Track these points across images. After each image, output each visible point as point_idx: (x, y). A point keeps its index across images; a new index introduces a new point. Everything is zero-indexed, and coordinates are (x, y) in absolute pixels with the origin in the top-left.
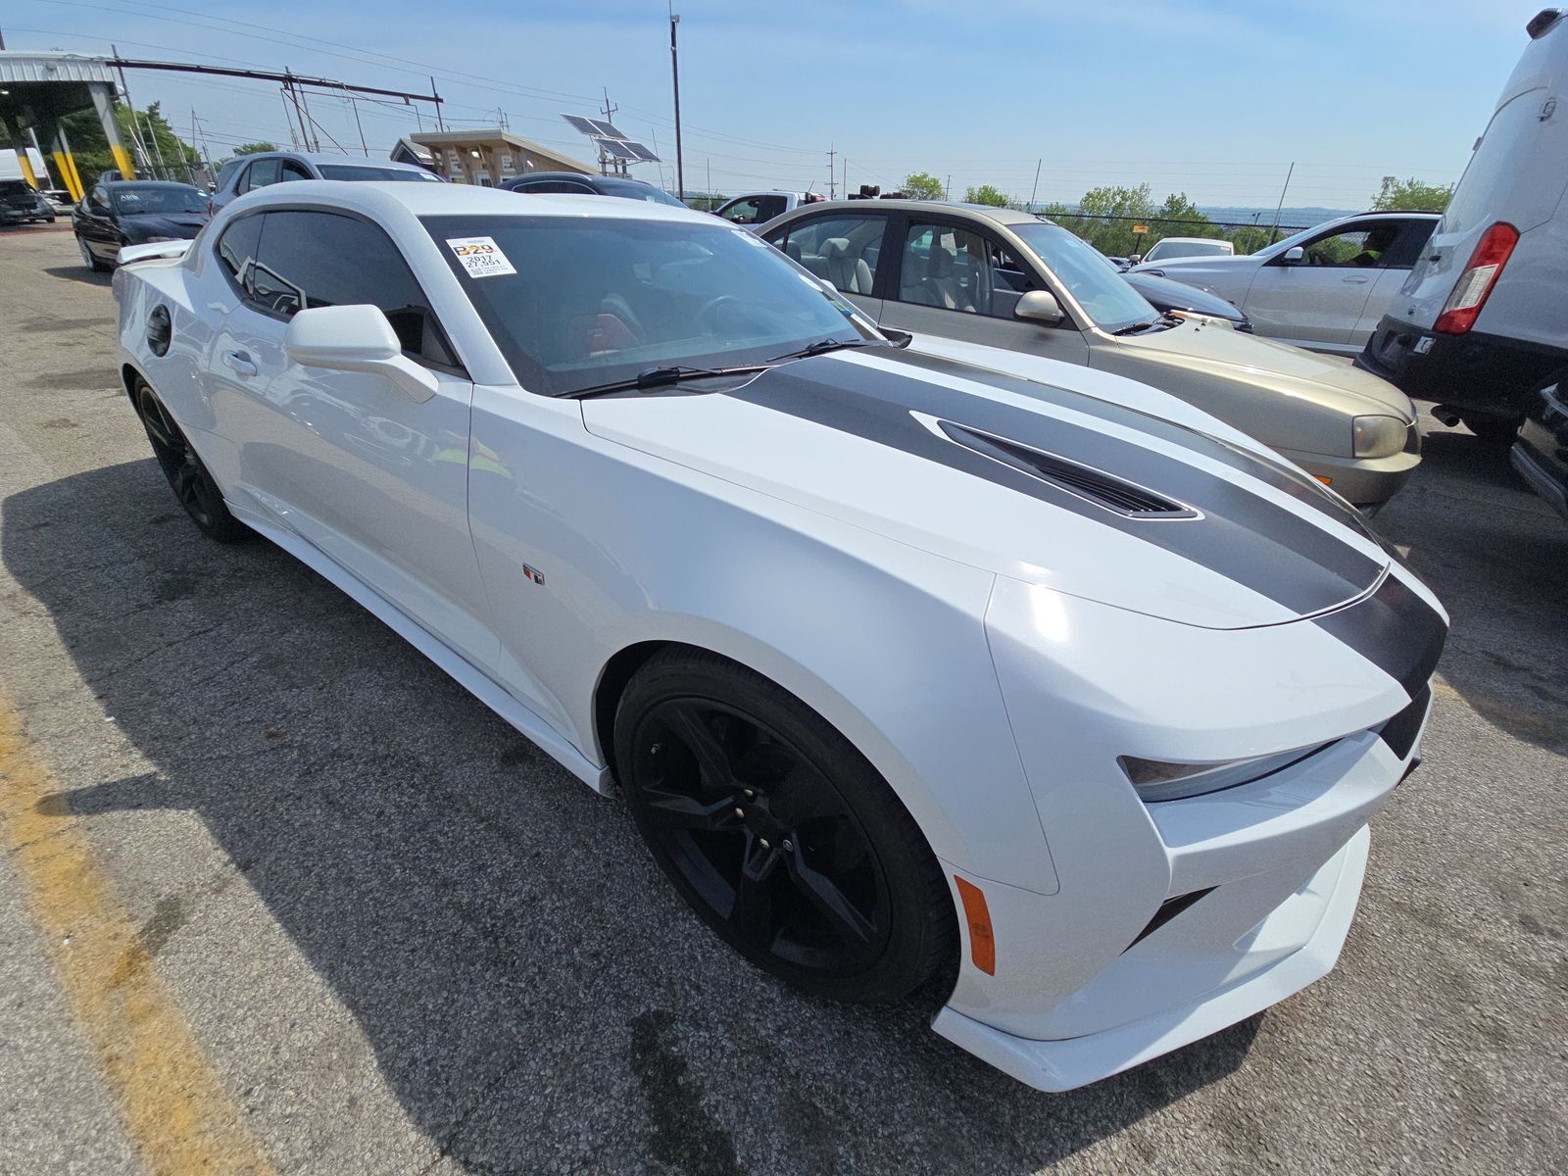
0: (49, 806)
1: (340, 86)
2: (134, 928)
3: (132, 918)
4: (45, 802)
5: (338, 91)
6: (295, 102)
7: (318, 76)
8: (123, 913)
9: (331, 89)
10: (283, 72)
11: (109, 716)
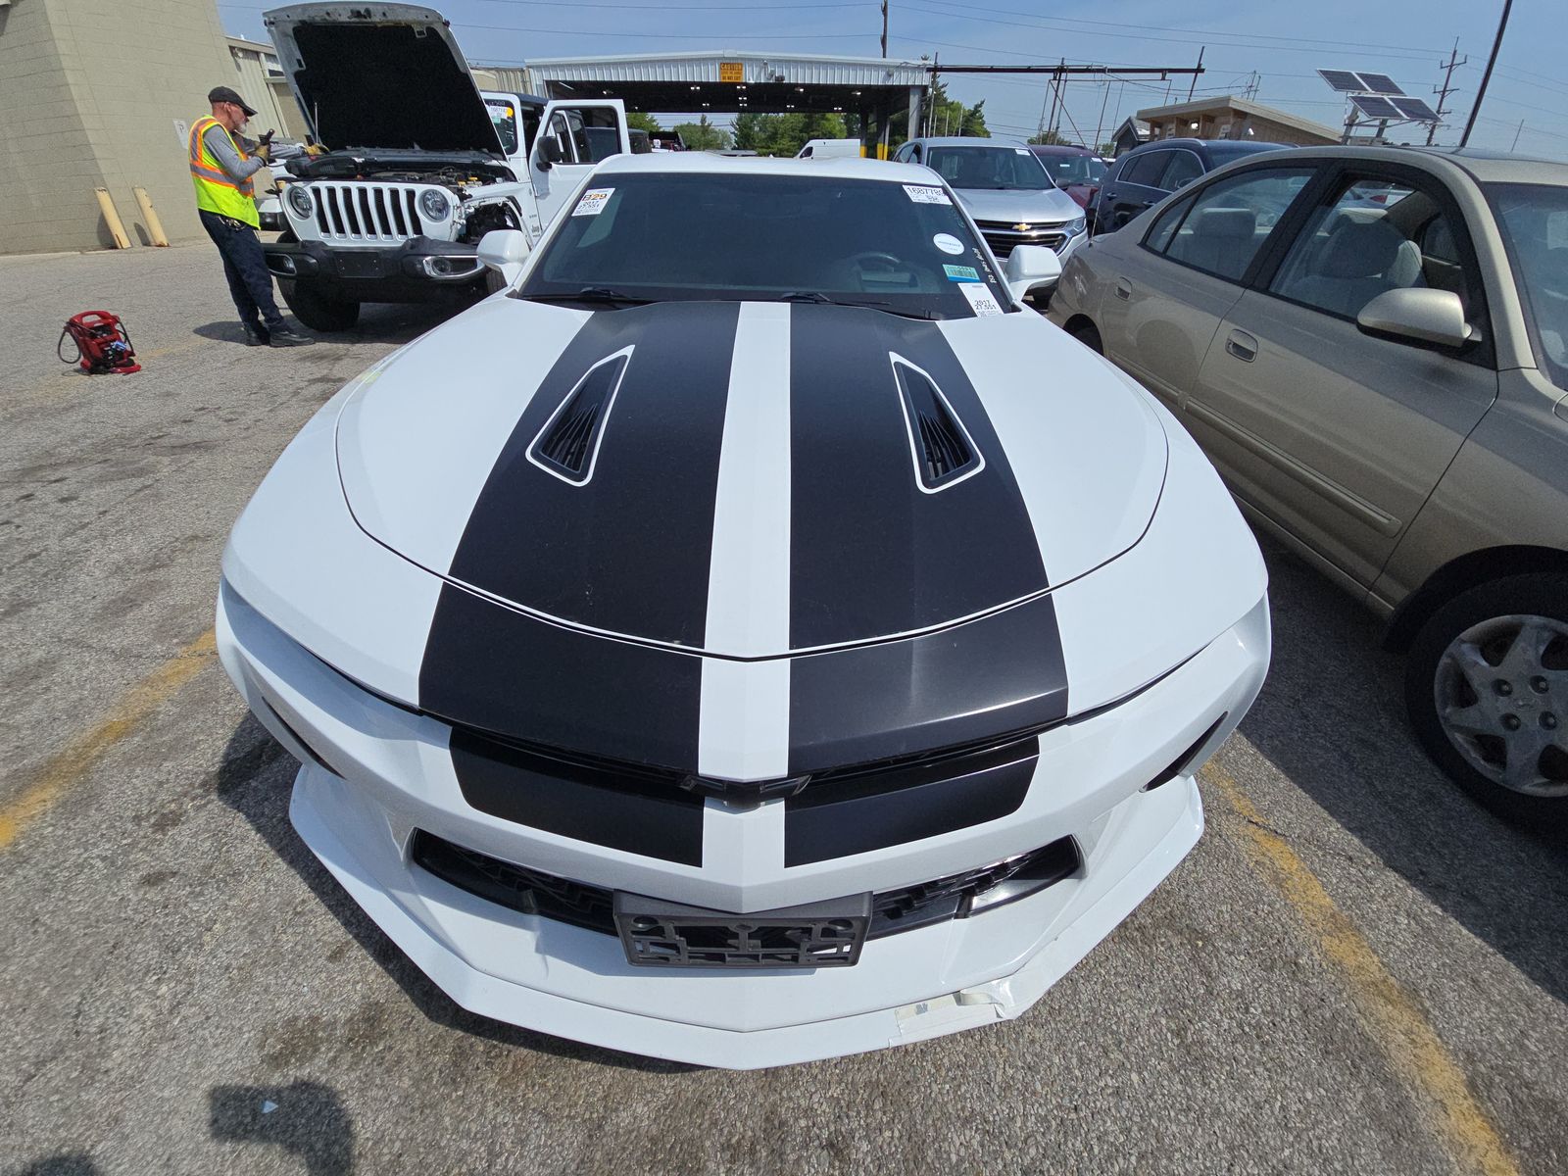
1: (1103, 71)
5: (1098, 76)
6: (1057, 92)
7: (1084, 64)
9: (1092, 74)
10: (1056, 63)
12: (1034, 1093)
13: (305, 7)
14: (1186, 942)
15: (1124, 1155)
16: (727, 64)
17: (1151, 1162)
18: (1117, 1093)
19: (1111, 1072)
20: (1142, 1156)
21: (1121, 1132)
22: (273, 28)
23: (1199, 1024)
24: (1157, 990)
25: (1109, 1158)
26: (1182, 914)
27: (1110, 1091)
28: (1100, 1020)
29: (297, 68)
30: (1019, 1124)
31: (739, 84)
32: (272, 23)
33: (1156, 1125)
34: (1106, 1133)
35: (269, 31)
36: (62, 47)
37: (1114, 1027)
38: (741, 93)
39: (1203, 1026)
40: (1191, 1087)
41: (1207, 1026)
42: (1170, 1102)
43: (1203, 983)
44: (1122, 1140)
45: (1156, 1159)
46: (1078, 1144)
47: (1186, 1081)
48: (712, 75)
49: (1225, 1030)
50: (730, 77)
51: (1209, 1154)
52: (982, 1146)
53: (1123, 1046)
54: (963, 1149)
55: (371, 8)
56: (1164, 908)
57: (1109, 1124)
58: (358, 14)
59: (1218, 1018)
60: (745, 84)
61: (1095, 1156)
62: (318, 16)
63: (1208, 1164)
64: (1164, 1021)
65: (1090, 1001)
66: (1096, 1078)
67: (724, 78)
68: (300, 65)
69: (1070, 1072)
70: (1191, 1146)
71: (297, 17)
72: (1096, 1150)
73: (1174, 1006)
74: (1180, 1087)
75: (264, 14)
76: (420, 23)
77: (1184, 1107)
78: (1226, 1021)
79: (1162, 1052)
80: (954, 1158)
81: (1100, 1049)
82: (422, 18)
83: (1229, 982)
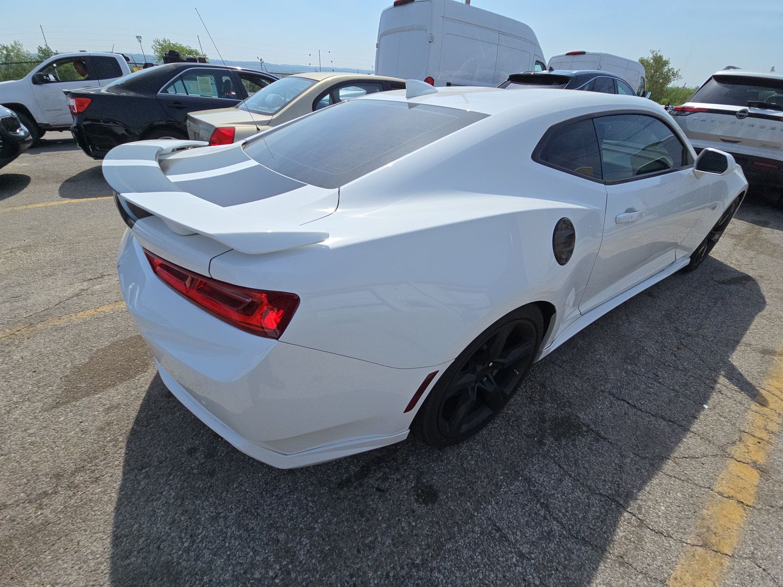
0: (763, 403)
2: (776, 358)
3: (773, 359)
4: (762, 405)
8: (774, 362)
11: (704, 408)
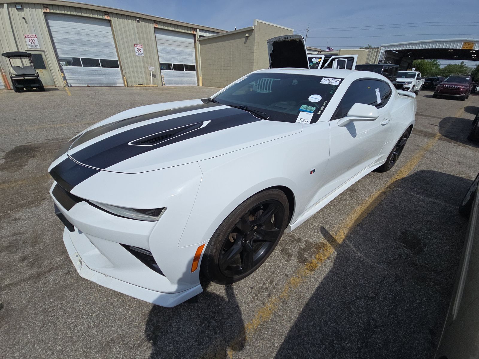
12: (86, 306)
13: (276, 38)
14: (150, 336)
15: (71, 333)
16: (466, 43)
17: (70, 340)
18: (89, 327)
19: (95, 324)
20: (71, 337)
21: (78, 331)
22: (269, 43)
23: (117, 347)
24: (127, 331)
25: (70, 329)
26: (162, 332)
27: (89, 325)
28: (112, 316)
29: (271, 52)
30: (77, 305)
31: (472, 50)
32: (269, 42)
33: (81, 340)
34: (77, 326)
35: (268, 44)
36: (255, 48)
37: (110, 321)
38: (473, 53)
39: (117, 349)
40: (94, 348)
41: (118, 350)
42: (89, 342)
43: (134, 345)
44: (76, 331)
45: (71, 342)
46: (73, 320)
47: (96, 346)
48: (459, 46)
49: (117, 356)
50: (468, 47)
51: (74, 356)
52: (71, 299)
53: (104, 325)
54: (69, 295)
55: (288, 36)
56: (162, 326)
57: (80, 327)
58: (285, 38)
59: (121, 353)
60: (474, 50)
61: (70, 325)
62: (277, 40)
63: (71, 357)
64: (116, 335)
65: (118, 312)
66: (93, 320)
67: (465, 47)
68: (272, 51)
69: (93, 313)
70: (76, 351)
71: (274, 40)
72: (72, 325)
73: (123, 337)
74: (94, 344)
75: (268, 40)
76: (298, 39)
77: (87, 347)
78: (121, 356)
79: (105, 337)
80: (67, 294)
81: (102, 319)
82: (298, 38)
83: (138, 355)
